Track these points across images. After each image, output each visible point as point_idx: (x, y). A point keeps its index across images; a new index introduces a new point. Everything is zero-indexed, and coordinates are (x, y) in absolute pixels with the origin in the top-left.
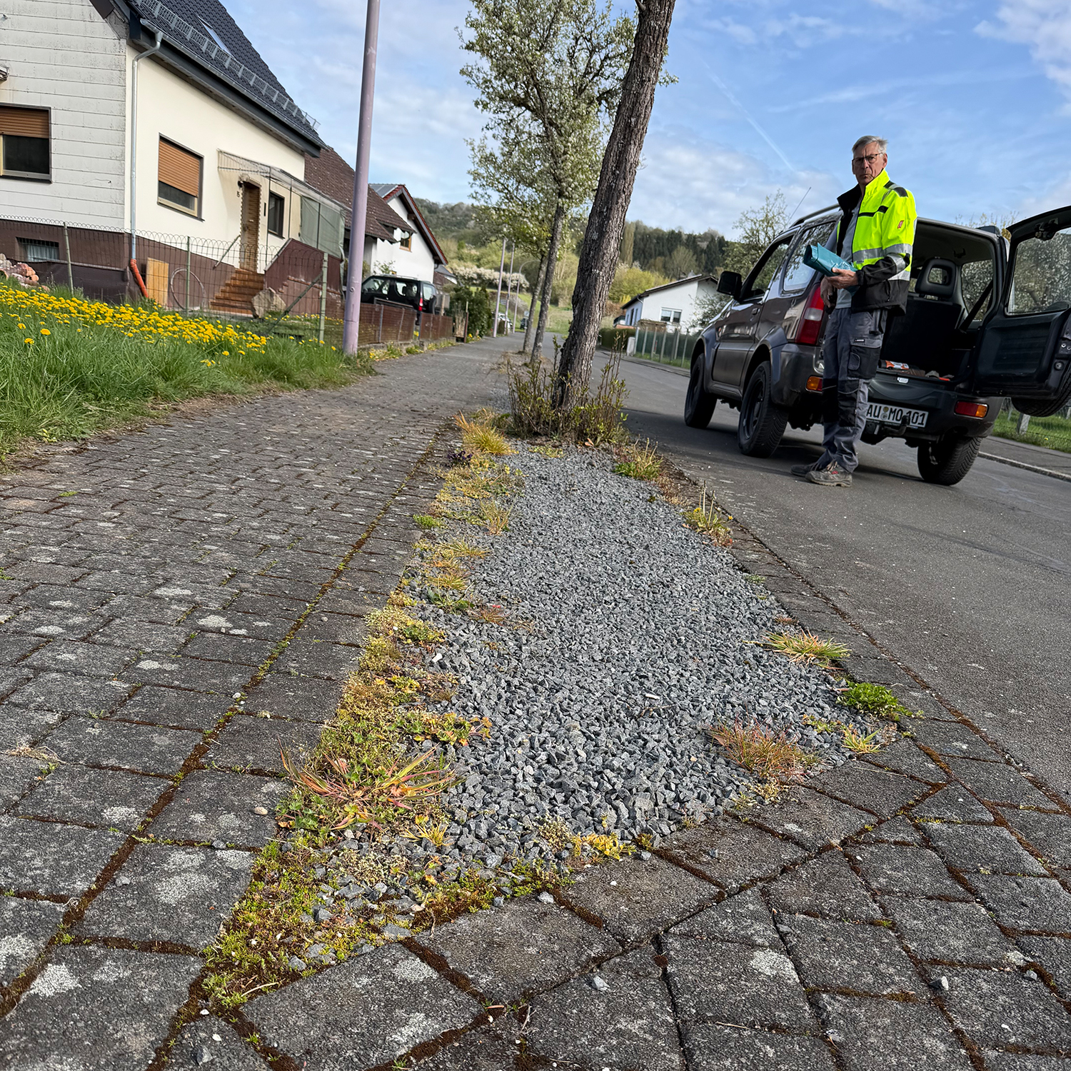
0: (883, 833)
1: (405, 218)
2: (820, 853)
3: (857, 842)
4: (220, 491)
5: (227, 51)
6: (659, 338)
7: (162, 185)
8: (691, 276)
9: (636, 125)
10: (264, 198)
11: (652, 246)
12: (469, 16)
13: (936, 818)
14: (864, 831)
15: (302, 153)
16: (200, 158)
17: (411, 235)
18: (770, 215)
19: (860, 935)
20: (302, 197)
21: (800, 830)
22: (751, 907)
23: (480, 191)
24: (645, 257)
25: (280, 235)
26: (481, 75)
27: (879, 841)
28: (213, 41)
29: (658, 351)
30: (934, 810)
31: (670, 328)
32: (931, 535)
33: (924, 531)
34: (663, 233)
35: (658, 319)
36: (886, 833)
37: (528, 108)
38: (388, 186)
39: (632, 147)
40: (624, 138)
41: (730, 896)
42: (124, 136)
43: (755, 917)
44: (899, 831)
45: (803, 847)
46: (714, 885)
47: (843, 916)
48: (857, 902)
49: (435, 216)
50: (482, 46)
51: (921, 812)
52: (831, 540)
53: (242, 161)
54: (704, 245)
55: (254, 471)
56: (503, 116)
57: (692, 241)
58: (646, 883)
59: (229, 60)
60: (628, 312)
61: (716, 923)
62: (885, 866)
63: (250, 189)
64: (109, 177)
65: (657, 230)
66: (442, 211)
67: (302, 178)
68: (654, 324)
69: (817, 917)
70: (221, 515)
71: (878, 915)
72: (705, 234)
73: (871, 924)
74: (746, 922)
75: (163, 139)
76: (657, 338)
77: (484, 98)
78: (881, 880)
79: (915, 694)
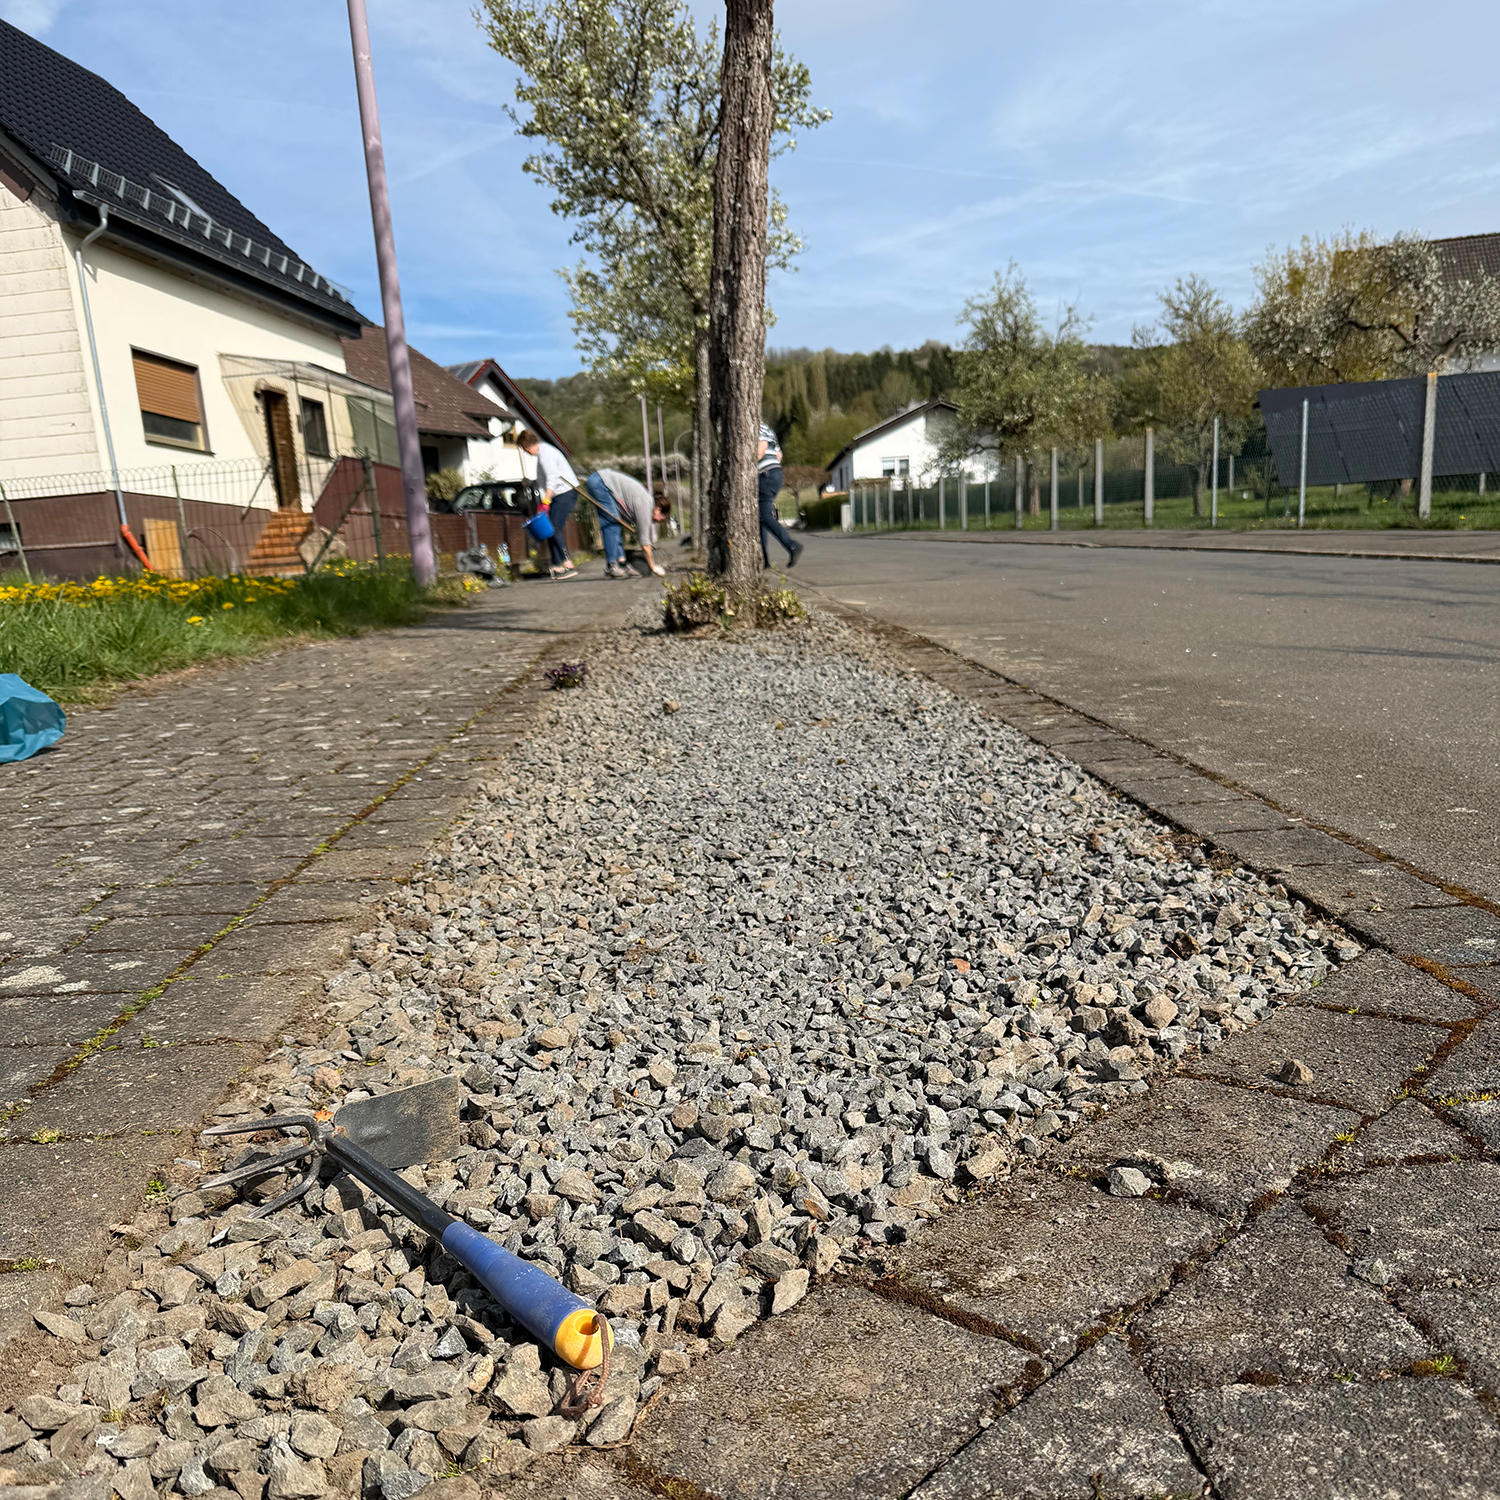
0: (1377, 1144)
1: (501, 404)
2: (1251, 1217)
3: (1328, 1175)
4: (149, 778)
5: (204, 215)
6: (884, 500)
7: (146, 414)
8: (913, 406)
9: (753, 128)
10: (294, 409)
11: (854, 380)
12: (520, 86)
13: (1481, 1092)
14: (1336, 1147)
15: (337, 337)
16: (192, 369)
17: (513, 423)
18: (1005, 295)
19: (1389, 1413)
20: (347, 397)
21: (1198, 1173)
22: (1110, 1389)
23: (591, 337)
24: (846, 397)
25: (327, 457)
26: (552, 166)
27: (1373, 1164)
28: (182, 204)
29: (885, 516)
30: (1472, 1075)
31: (897, 484)
32: (1327, 650)
33: (1315, 648)
34: (865, 359)
35: (878, 474)
36: (1385, 1143)
37: (628, 198)
38: (471, 367)
39: (753, 161)
40: (739, 151)
41: (1058, 1371)
42: (81, 357)
43: (1124, 1415)
44: (1411, 1134)
45: (1211, 1209)
46: (1016, 1345)
47: (1339, 1367)
48: (1361, 1322)
49: (548, 399)
50: (545, 124)
51: (1445, 1085)
52: (1172, 681)
53: (251, 362)
54: (924, 364)
55: (222, 743)
56: (594, 217)
57: (906, 361)
58: (850, 1376)
59: (209, 227)
60: (836, 474)
61: (1027, 1455)
62: (1401, 1220)
63: (271, 400)
64: (72, 418)
65: (856, 356)
66: (557, 390)
67: (342, 369)
68: (871, 482)
69: (1276, 1381)
70: (132, 810)
71: (1416, 1345)
72: (923, 348)
73: (1407, 1373)
74: (1101, 1435)
75: (137, 353)
76: (881, 499)
77: (565, 199)
78: (1402, 1255)
79: (1370, 872)
